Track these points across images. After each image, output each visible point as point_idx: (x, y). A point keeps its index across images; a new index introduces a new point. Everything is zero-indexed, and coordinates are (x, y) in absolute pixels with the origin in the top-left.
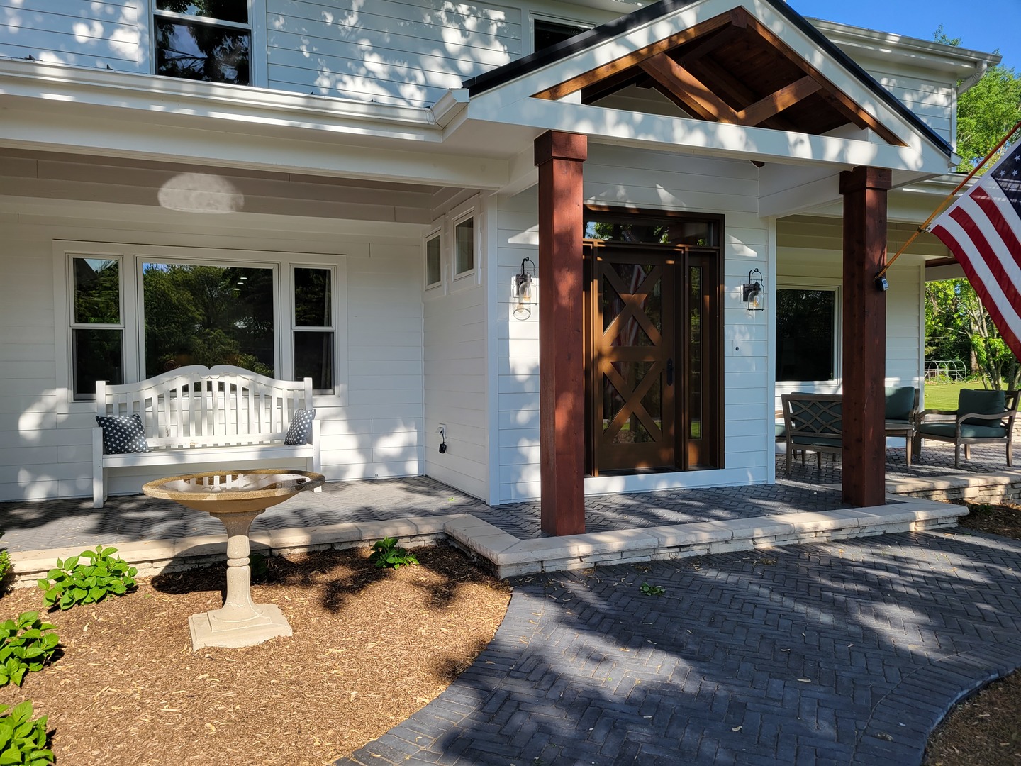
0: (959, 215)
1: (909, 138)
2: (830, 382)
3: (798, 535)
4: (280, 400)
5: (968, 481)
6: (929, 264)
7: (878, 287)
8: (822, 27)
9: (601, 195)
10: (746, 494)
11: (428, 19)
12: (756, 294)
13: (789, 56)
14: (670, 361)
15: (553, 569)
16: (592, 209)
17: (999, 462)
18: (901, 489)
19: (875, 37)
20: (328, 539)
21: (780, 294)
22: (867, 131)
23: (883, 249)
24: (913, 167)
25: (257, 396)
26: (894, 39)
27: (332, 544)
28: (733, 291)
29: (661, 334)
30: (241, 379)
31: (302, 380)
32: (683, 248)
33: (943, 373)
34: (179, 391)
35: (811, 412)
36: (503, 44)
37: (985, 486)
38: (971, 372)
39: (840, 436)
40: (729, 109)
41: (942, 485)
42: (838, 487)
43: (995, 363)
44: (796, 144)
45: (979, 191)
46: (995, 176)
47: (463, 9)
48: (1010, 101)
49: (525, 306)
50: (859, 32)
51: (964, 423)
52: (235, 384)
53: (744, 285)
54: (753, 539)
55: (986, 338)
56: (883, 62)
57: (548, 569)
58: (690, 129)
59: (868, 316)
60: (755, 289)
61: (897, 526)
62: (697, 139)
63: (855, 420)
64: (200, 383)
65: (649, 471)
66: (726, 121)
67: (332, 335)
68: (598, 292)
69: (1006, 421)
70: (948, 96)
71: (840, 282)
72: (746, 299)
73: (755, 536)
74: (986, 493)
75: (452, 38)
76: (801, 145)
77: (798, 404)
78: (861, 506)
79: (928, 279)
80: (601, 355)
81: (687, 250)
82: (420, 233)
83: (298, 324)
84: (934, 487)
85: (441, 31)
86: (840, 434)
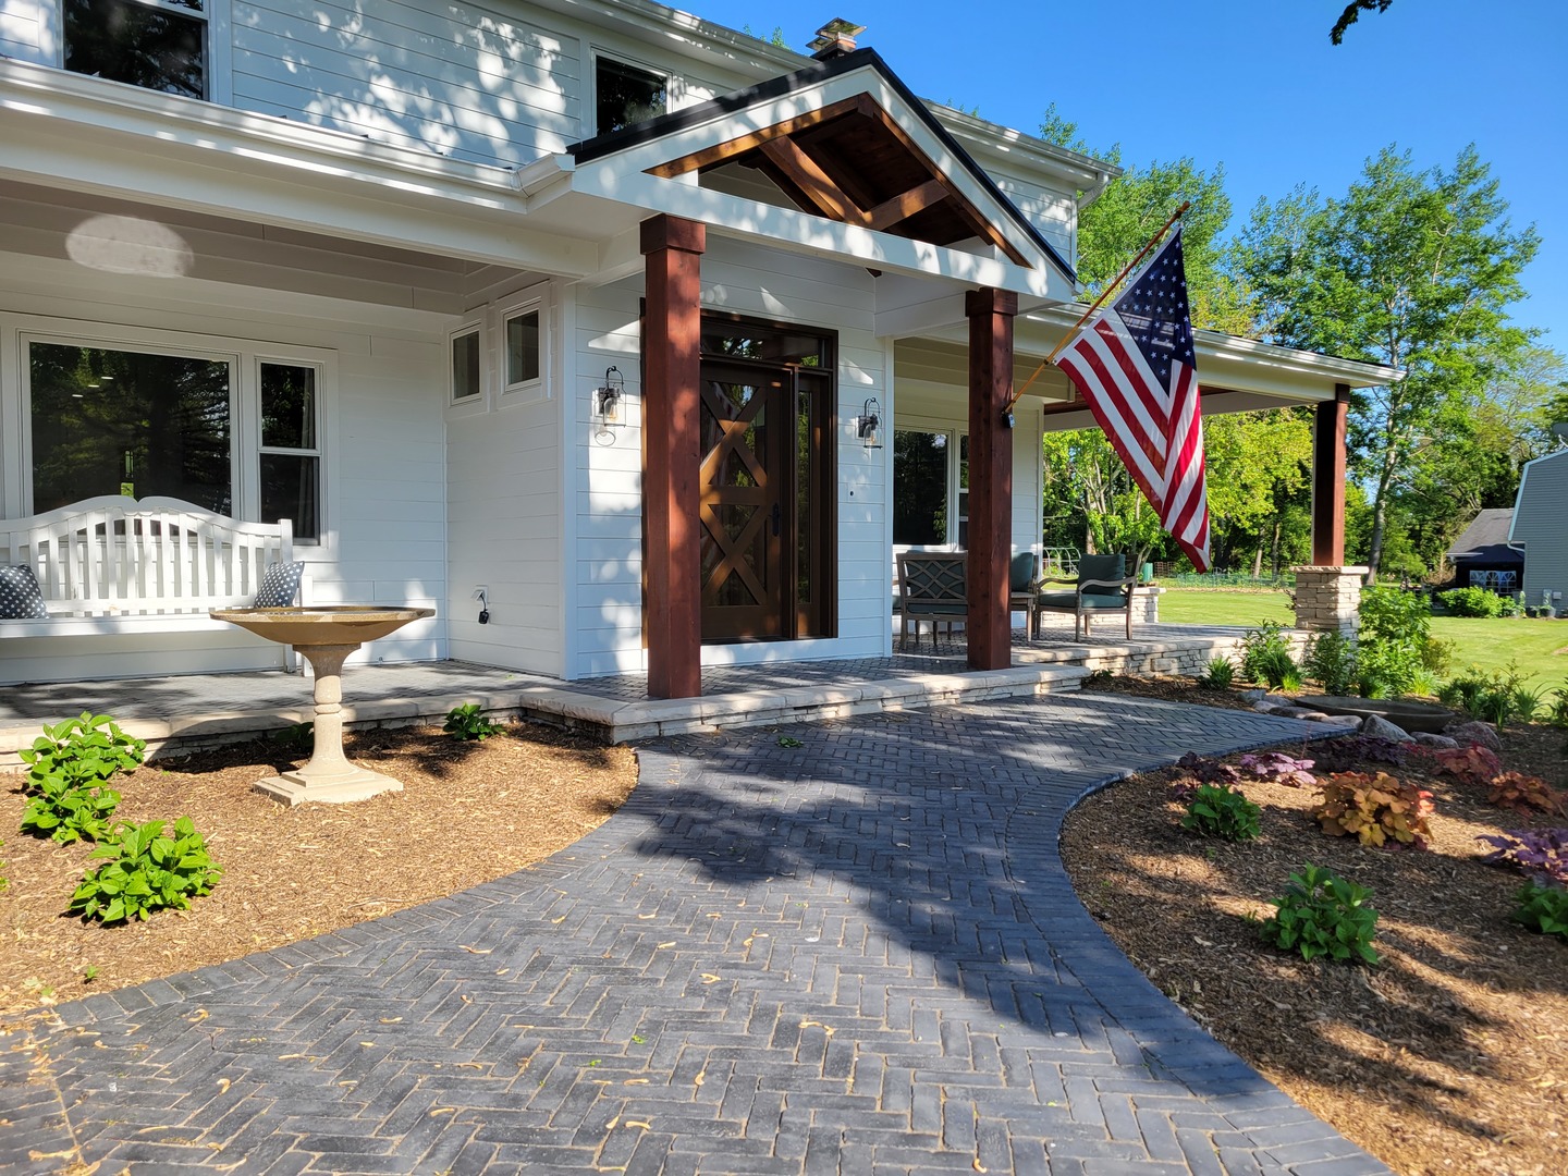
0: (1084, 348)
1: (1035, 260)
2: (944, 543)
3: (927, 697)
4: (244, 549)
5: (1088, 653)
6: (1050, 410)
7: (1005, 423)
8: (935, 112)
11: (459, 39)
12: (873, 428)
13: (915, 154)
14: (776, 506)
15: (673, 733)
17: (1119, 635)
18: (1024, 659)
19: (992, 130)
20: (376, 715)
22: (993, 249)
23: (1010, 383)
24: (1038, 294)
25: (209, 544)
26: (1012, 136)
27: (379, 721)
28: (847, 425)
29: (766, 472)
30: (190, 518)
31: (275, 522)
32: (793, 368)
33: (1054, 564)
34: (91, 532)
35: (929, 574)
36: (559, 84)
37: (1106, 657)
39: (962, 601)
40: (854, 209)
41: (1064, 655)
42: (965, 658)
44: (923, 255)
45: (1103, 325)
46: (1117, 309)
47: (506, 30)
48: (1131, 211)
49: (608, 428)
50: (975, 122)
51: (1084, 592)
52: (176, 524)
53: (859, 418)
54: (882, 700)
56: (1000, 160)
57: (667, 733)
58: (819, 230)
59: (995, 455)
60: (871, 423)
61: (1023, 688)
62: (825, 243)
63: (981, 573)
64: (123, 521)
65: (755, 640)
66: (853, 223)
67: (315, 462)
69: (1126, 589)
70: (1068, 210)
72: (861, 435)
73: (884, 698)
74: (1107, 663)
75: (491, 68)
76: (927, 257)
77: (914, 564)
78: (988, 670)
79: (1045, 429)
81: (796, 370)
82: (447, 326)
83: (265, 443)
85: (477, 55)
86: (963, 599)
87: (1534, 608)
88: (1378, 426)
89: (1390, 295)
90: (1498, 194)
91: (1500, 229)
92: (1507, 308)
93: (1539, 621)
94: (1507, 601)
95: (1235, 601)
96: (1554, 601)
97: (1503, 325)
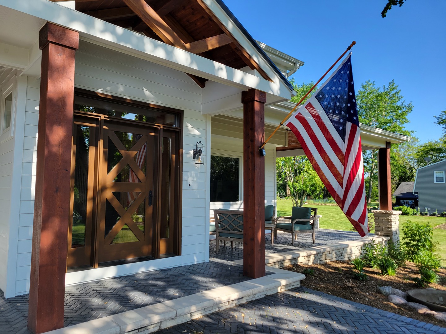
1: (274, 77)
2: (237, 202)
3: (219, 305)
5: (299, 254)
6: (278, 150)
7: (261, 154)
9: (107, 88)
10: (192, 272)
12: (200, 155)
13: (215, 19)
14: (151, 192)
16: (101, 96)
17: (309, 241)
21: (213, 158)
22: (254, 71)
23: (263, 134)
24: (276, 94)
28: (188, 152)
29: (145, 175)
32: (160, 126)
35: (228, 220)
37: (307, 256)
38: (286, 195)
39: (242, 233)
40: (180, 40)
41: (289, 257)
43: (296, 192)
44: (219, 69)
45: (310, 105)
46: (317, 97)
51: (295, 223)
53: (194, 150)
54: (190, 313)
55: (293, 183)
58: (156, 47)
59: (256, 169)
60: (199, 153)
61: (272, 290)
62: (160, 54)
63: (250, 227)
65: (134, 261)
66: (179, 47)
68: (104, 148)
69: (312, 222)
71: (242, 155)
72: (194, 158)
73: (191, 312)
74: (307, 259)
76: (221, 71)
77: (222, 215)
78: (254, 278)
79: (277, 157)
80: (104, 188)
84: (285, 259)
86: (242, 232)
87: (423, 213)
88: (368, 157)
89: (370, 121)
90: (400, 94)
91: (402, 103)
92: (404, 125)
93: (424, 217)
94: (414, 210)
95: (331, 208)
96: (428, 211)
97: (404, 130)
